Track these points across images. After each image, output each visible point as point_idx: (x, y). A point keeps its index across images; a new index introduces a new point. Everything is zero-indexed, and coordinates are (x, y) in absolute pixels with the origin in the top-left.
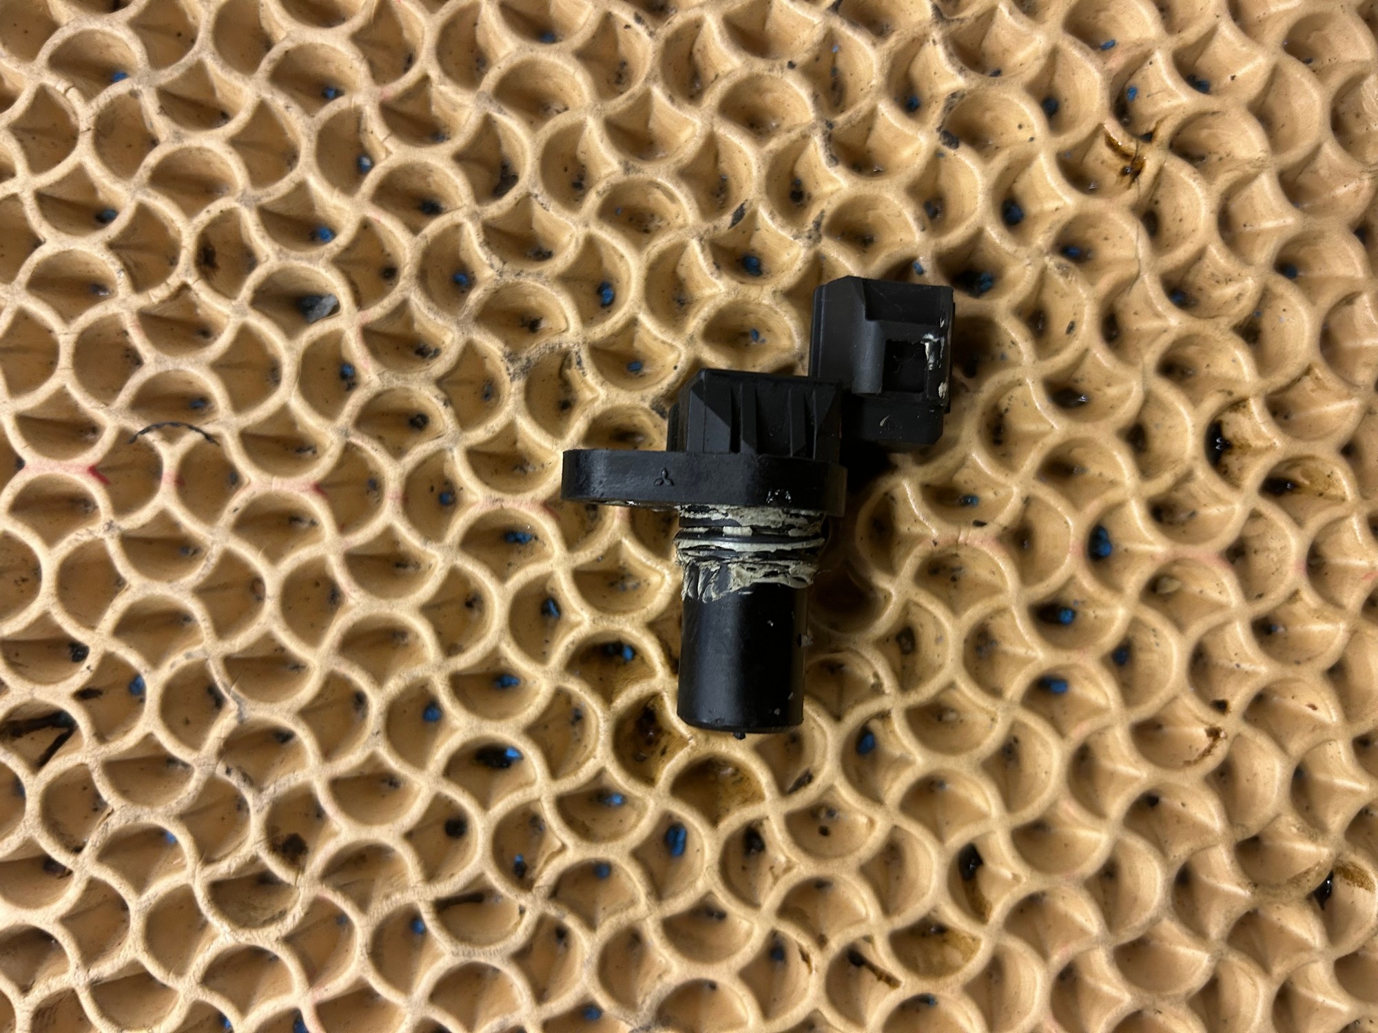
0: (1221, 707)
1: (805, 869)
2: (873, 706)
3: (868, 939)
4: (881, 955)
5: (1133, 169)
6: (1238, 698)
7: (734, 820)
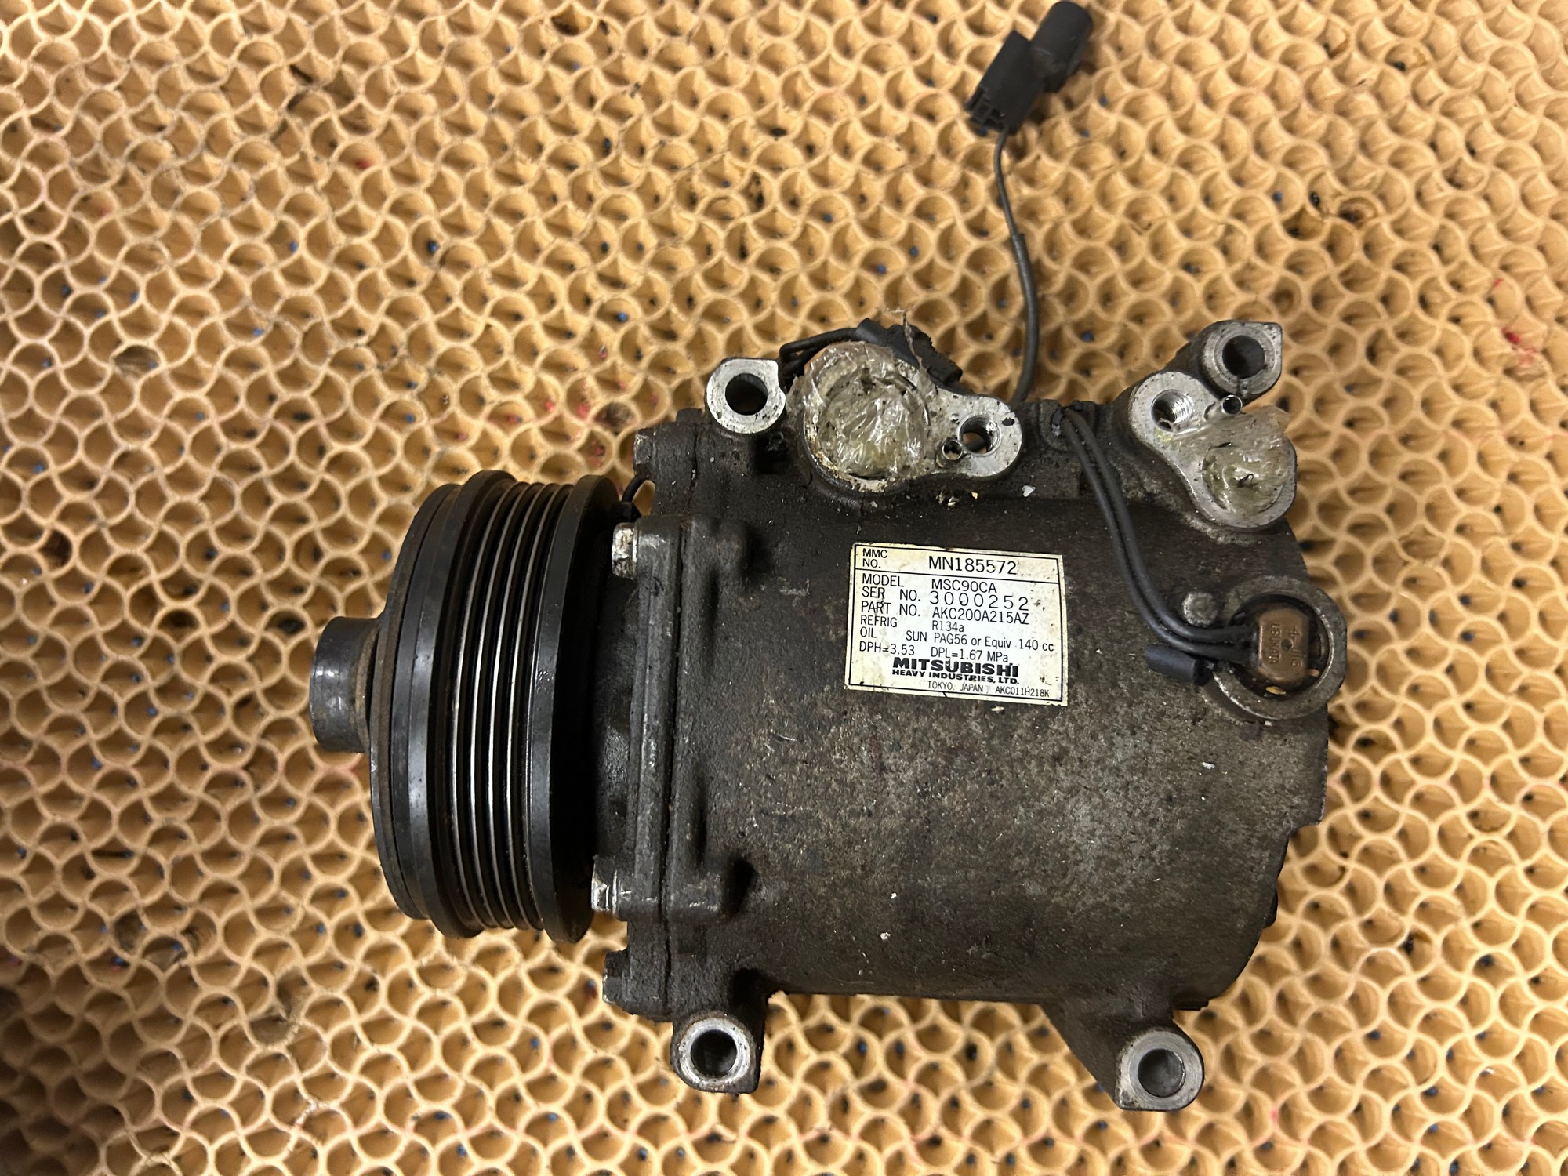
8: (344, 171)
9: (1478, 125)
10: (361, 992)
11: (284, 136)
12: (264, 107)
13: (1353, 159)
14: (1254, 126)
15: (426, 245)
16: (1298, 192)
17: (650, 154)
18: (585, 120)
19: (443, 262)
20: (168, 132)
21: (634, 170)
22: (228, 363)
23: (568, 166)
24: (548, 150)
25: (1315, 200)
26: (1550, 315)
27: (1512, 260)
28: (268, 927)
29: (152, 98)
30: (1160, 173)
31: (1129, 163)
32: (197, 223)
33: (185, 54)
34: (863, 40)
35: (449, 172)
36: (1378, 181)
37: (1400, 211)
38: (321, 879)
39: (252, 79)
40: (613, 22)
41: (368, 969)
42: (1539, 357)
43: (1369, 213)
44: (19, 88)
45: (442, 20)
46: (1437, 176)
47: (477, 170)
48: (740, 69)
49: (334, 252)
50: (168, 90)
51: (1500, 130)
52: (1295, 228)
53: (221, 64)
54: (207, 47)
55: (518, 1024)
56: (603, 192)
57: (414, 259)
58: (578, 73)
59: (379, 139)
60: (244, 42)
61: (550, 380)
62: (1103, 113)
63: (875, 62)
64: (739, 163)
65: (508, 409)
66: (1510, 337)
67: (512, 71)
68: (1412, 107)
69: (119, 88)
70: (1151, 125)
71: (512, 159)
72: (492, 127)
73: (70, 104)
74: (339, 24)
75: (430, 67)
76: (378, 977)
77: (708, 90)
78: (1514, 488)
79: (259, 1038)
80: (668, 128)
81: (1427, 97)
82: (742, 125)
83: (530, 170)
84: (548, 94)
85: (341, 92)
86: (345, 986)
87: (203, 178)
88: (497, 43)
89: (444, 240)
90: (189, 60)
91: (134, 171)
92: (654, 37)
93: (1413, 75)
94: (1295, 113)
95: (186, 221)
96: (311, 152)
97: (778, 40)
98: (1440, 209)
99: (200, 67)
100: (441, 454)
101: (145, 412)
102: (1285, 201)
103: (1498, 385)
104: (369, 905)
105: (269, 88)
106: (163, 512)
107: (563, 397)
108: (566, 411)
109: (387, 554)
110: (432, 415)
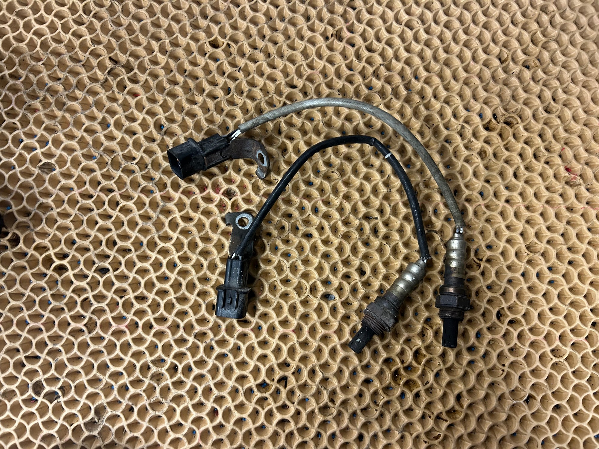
0: (504, 365)
1: (428, 400)
2: (439, 368)
3: (441, 413)
4: (444, 416)
5: (479, 266)
6: (507, 364)
7: (415, 391)
8: (128, 97)
9: (557, 90)
10: (127, 413)
11: (106, 83)
12: (99, 73)
13: (510, 101)
14: (472, 88)
15: (159, 127)
16: (488, 113)
17: (245, 94)
18: (221, 80)
19: (166, 133)
20: (62, 81)
21: (239, 100)
22: (82, 170)
23: (214, 98)
24: (206, 92)
25: (495, 116)
26: (583, 161)
27: (569, 141)
28: (92, 387)
29: (56, 68)
30: (437, 105)
31: (425, 102)
32: (72, 116)
33: (69, 52)
34: (326, 53)
35: (169, 99)
36: (519, 110)
37: (527, 122)
38: (113, 369)
39: (94, 62)
40: (232, 44)
41: (130, 403)
42: (578, 178)
43: (515, 122)
44: (5, 62)
45: (167, 41)
46: (541, 109)
47: (179, 98)
48: (280, 63)
49: (124, 128)
50: (62, 66)
51: (565, 92)
52: (487, 128)
53: (82, 56)
54: (77, 49)
55: (188, 425)
56: (227, 108)
57: (154, 132)
58: (219, 62)
59: (142, 86)
60: (92, 48)
61: (205, 179)
62: (416, 82)
63: (330, 61)
64: (278, 98)
65: (189, 190)
66: (568, 170)
67: (193, 61)
68: (532, 83)
69: (43, 64)
70: (434, 87)
71: (193, 94)
72: (185, 82)
73: (24, 70)
74: (128, 42)
75: (162, 59)
76: (134, 406)
77: (268, 70)
78: (568, 227)
79: (87, 429)
80: (252, 84)
81: (538, 79)
82: (280, 84)
83: (200, 99)
84: (207, 70)
85: (128, 68)
86: (121, 410)
87: (75, 99)
88: (188, 51)
89: (166, 125)
90: (70, 54)
91: (48, 96)
92: (247, 50)
93: (532, 71)
94: (488, 84)
95: (67, 115)
96: (116, 90)
97: (294, 52)
98: (542, 121)
99: (74, 57)
100: (163, 206)
101: (50, 188)
102: (484, 117)
103: (563, 188)
104: (132, 378)
105: (101, 66)
106: (56, 226)
107: (210, 186)
108: (211, 191)
109: (141, 244)
110: (160, 191)
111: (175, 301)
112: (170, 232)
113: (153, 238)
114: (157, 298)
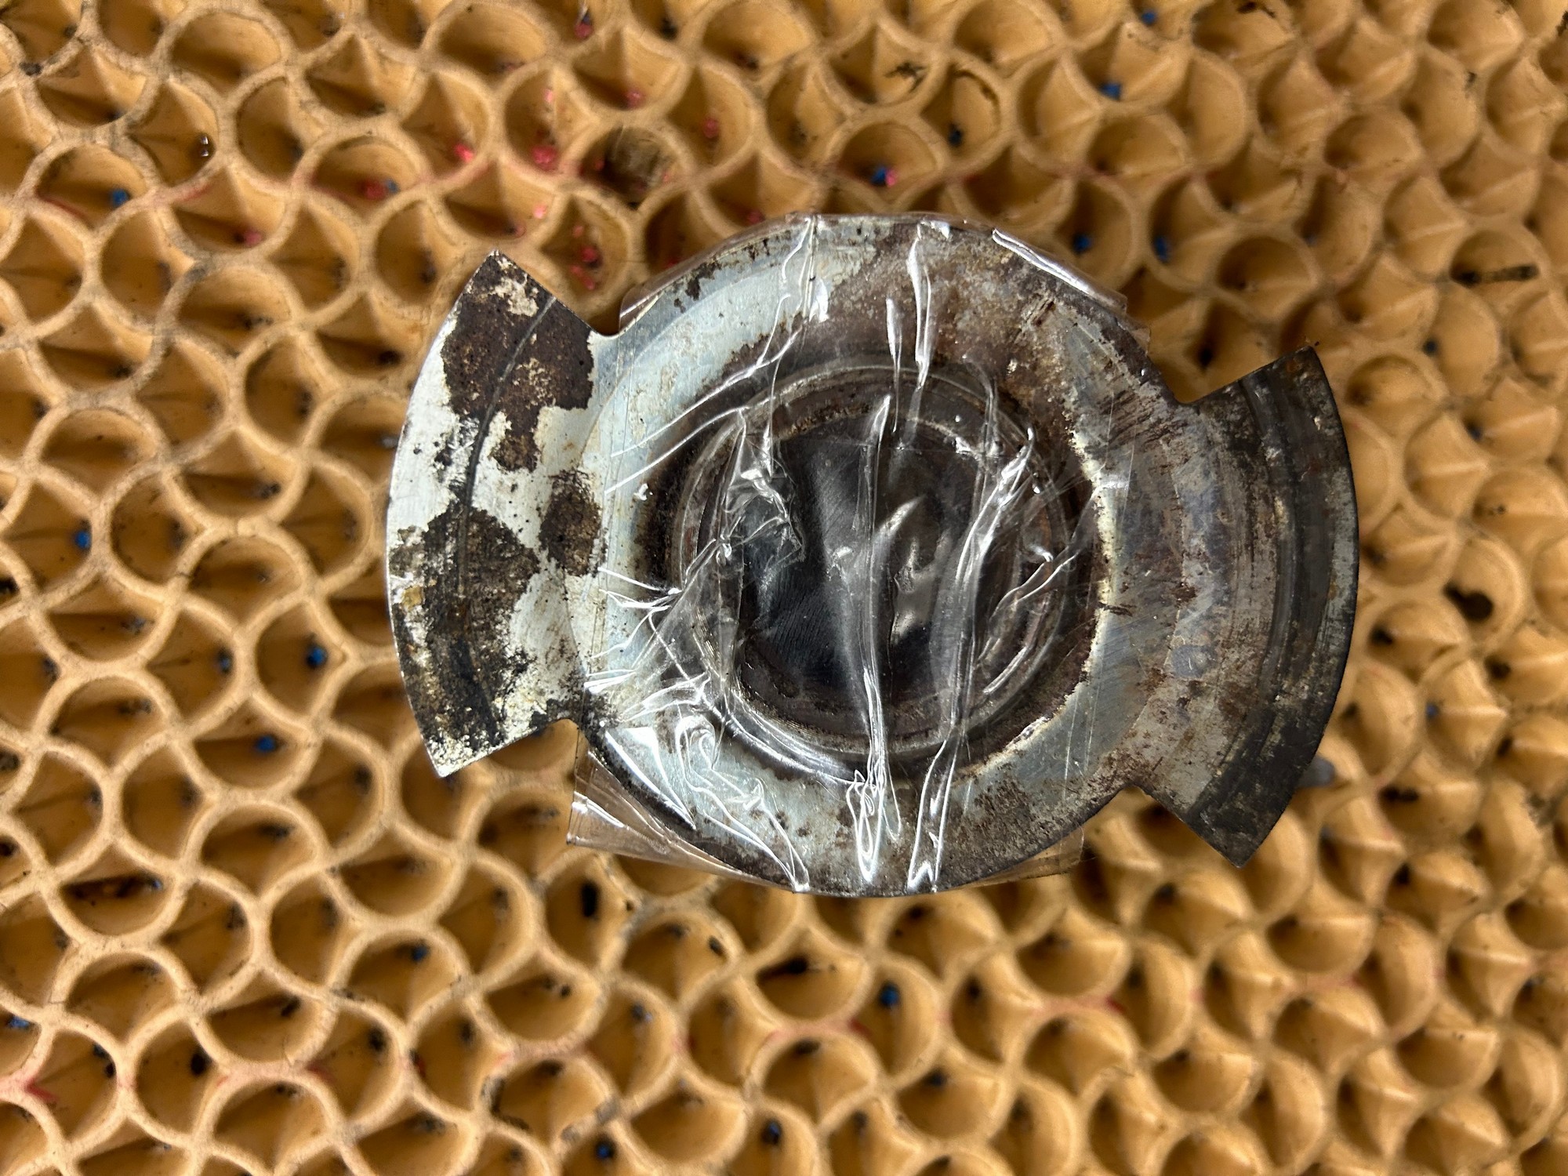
61: (461, 82)
65: (359, 161)
100: (197, 273)
107: (495, 122)
108: (506, 158)
109: (78, 536)
110: (168, 179)
111: (336, 890)
112: (260, 445)
113: (149, 492)
114: (218, 882)
